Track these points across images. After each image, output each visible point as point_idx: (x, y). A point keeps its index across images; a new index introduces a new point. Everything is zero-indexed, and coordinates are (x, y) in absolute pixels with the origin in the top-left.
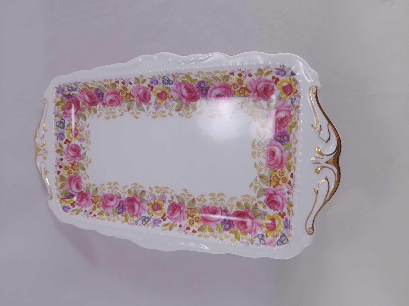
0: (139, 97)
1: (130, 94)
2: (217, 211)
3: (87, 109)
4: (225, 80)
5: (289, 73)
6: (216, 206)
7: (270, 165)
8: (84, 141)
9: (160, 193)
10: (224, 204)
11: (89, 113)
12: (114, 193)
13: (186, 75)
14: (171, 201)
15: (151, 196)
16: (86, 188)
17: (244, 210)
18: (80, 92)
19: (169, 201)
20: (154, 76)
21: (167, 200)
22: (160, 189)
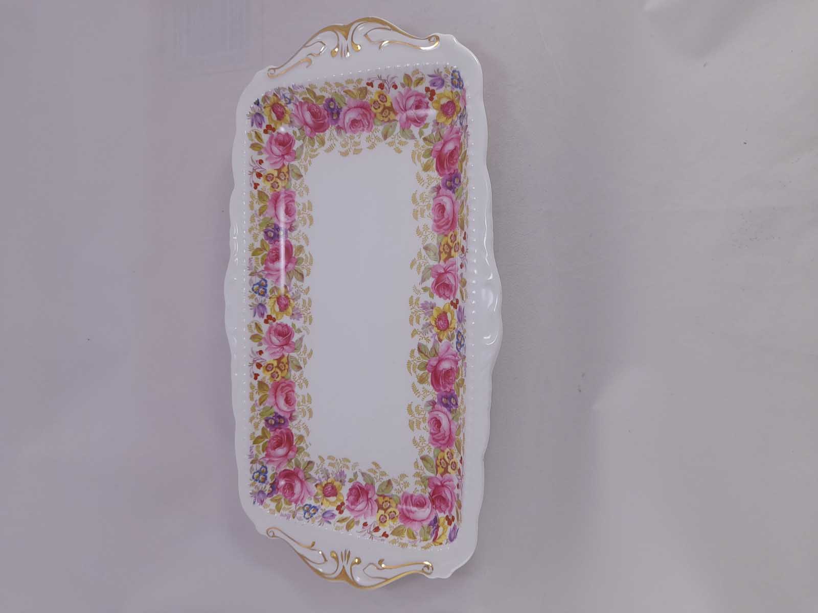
0: (283, 345)
1: (279, 360)
2: (440, 203)
3: (297, 455)
4: (265, 198)
5: (257, 109)
6: (432, 206)
7: (369, 125)
8: (343, 472)
9: (420, 314)
10: (427, 193)
11: (302, 453)
12: (426, 416)
13: (253, 255)
14: (431, 293)
15: (427, 334)
16: (423, 487)
17: (434, 157)
18: (270, 461)
19: (431, 296)
20: (250, 306)
21: (429, 300)
22: (414, 313)
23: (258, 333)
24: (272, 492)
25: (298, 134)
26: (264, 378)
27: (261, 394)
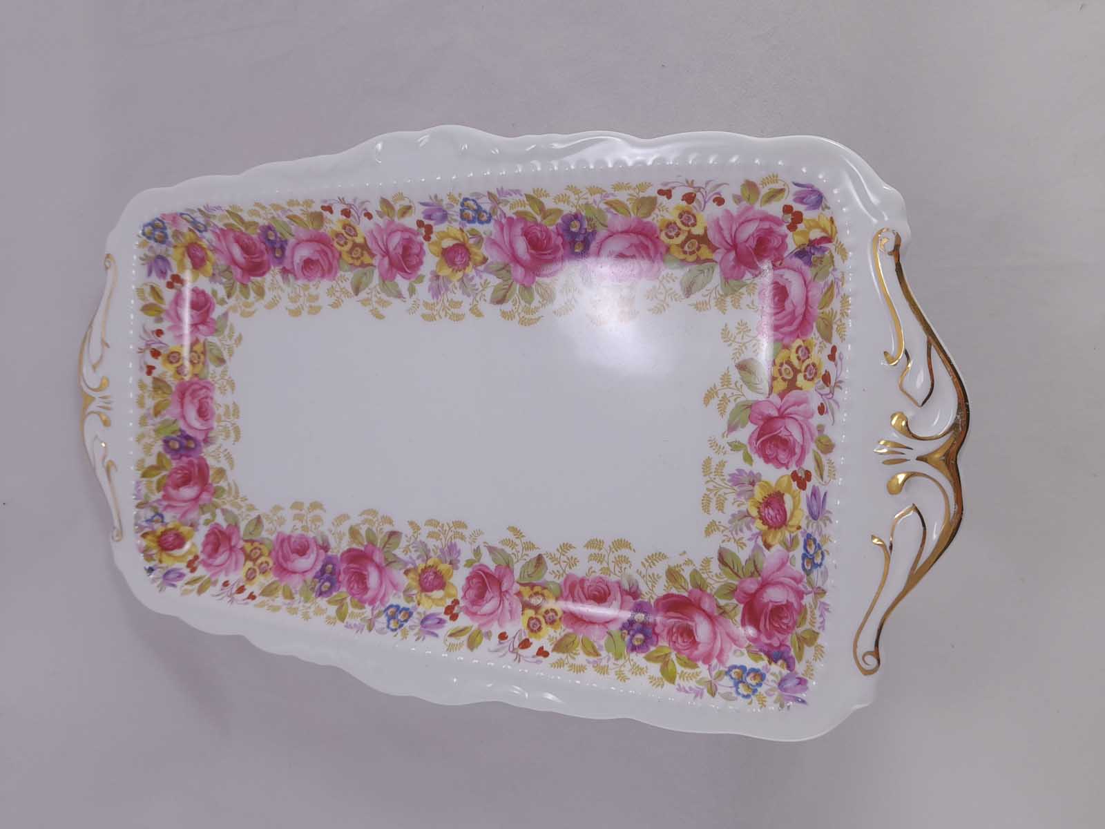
0: (501, 592)
1: (525, 605)
2: (302, 268)
3: (709, 591)
4: (274, 586)
5: (158, 573)
6: (306, 282)
7: (208, 388)
8: (732, 475)
9: (448, 301)
10: (290, 290)
11: (704, 576)
14: (417, 279)
15: (477, 287)
17: (249, 279)
18: (720, 657)
19: (420, 279)
20: (418, 639)
21: (426, 283)
22: (446, 313)
23: (468, 635)
24: (785, 660)
25: (208, 516)
26: (550, 639)
27: (579, 649)
